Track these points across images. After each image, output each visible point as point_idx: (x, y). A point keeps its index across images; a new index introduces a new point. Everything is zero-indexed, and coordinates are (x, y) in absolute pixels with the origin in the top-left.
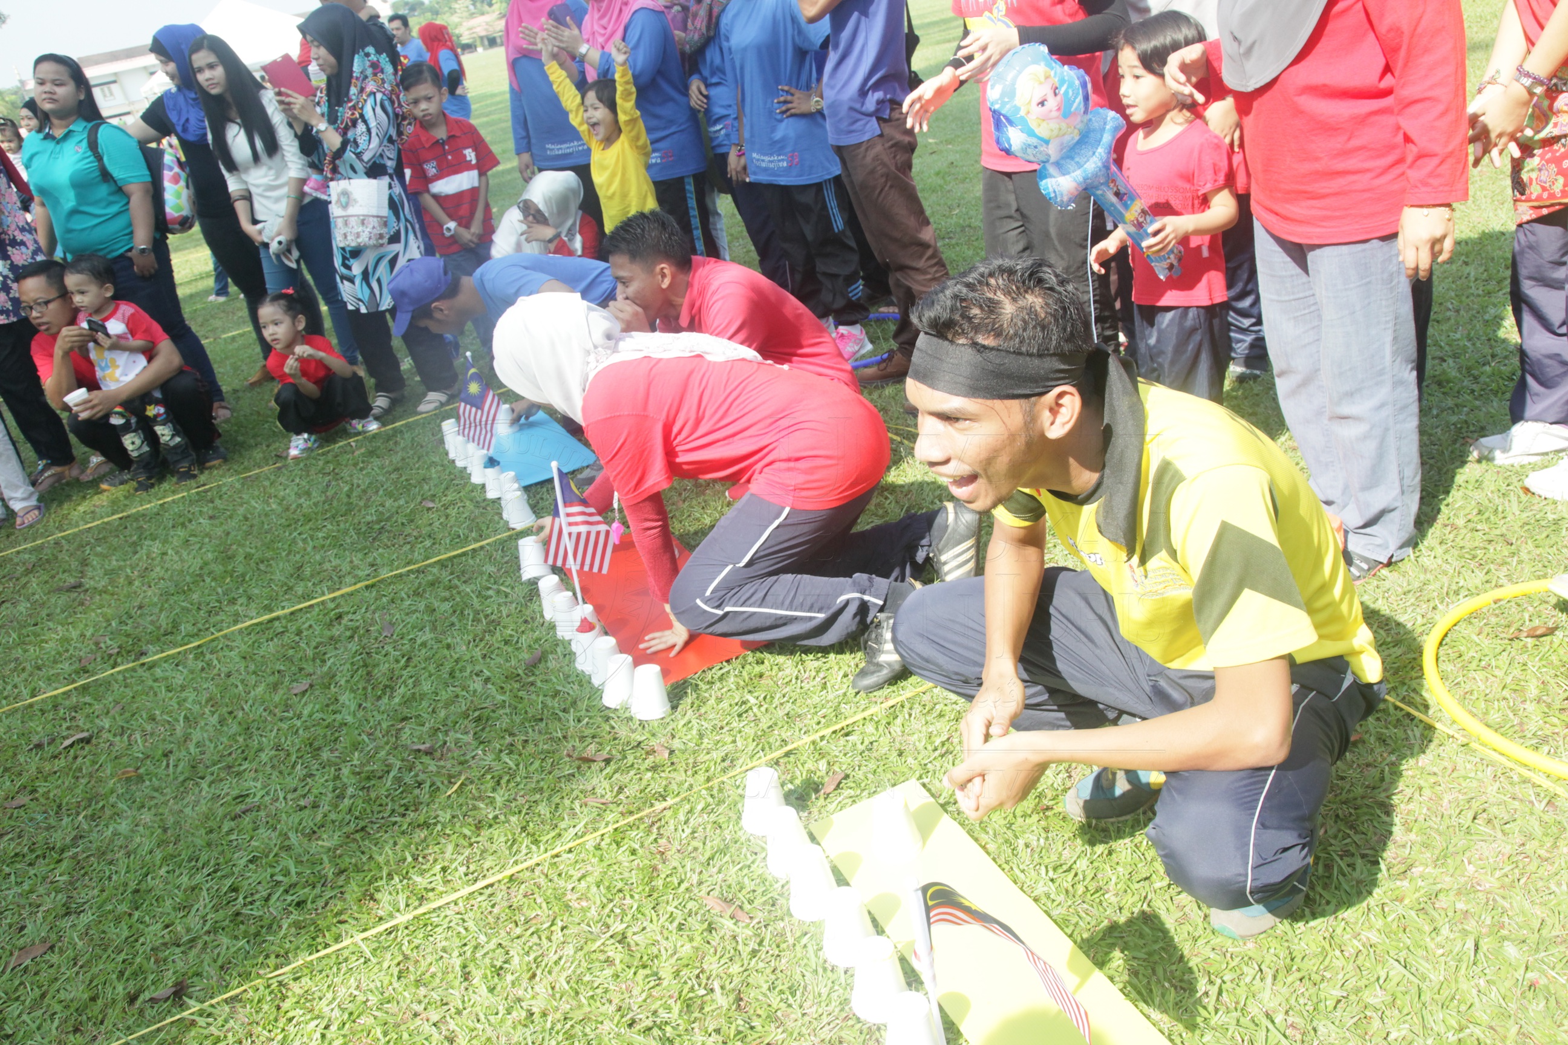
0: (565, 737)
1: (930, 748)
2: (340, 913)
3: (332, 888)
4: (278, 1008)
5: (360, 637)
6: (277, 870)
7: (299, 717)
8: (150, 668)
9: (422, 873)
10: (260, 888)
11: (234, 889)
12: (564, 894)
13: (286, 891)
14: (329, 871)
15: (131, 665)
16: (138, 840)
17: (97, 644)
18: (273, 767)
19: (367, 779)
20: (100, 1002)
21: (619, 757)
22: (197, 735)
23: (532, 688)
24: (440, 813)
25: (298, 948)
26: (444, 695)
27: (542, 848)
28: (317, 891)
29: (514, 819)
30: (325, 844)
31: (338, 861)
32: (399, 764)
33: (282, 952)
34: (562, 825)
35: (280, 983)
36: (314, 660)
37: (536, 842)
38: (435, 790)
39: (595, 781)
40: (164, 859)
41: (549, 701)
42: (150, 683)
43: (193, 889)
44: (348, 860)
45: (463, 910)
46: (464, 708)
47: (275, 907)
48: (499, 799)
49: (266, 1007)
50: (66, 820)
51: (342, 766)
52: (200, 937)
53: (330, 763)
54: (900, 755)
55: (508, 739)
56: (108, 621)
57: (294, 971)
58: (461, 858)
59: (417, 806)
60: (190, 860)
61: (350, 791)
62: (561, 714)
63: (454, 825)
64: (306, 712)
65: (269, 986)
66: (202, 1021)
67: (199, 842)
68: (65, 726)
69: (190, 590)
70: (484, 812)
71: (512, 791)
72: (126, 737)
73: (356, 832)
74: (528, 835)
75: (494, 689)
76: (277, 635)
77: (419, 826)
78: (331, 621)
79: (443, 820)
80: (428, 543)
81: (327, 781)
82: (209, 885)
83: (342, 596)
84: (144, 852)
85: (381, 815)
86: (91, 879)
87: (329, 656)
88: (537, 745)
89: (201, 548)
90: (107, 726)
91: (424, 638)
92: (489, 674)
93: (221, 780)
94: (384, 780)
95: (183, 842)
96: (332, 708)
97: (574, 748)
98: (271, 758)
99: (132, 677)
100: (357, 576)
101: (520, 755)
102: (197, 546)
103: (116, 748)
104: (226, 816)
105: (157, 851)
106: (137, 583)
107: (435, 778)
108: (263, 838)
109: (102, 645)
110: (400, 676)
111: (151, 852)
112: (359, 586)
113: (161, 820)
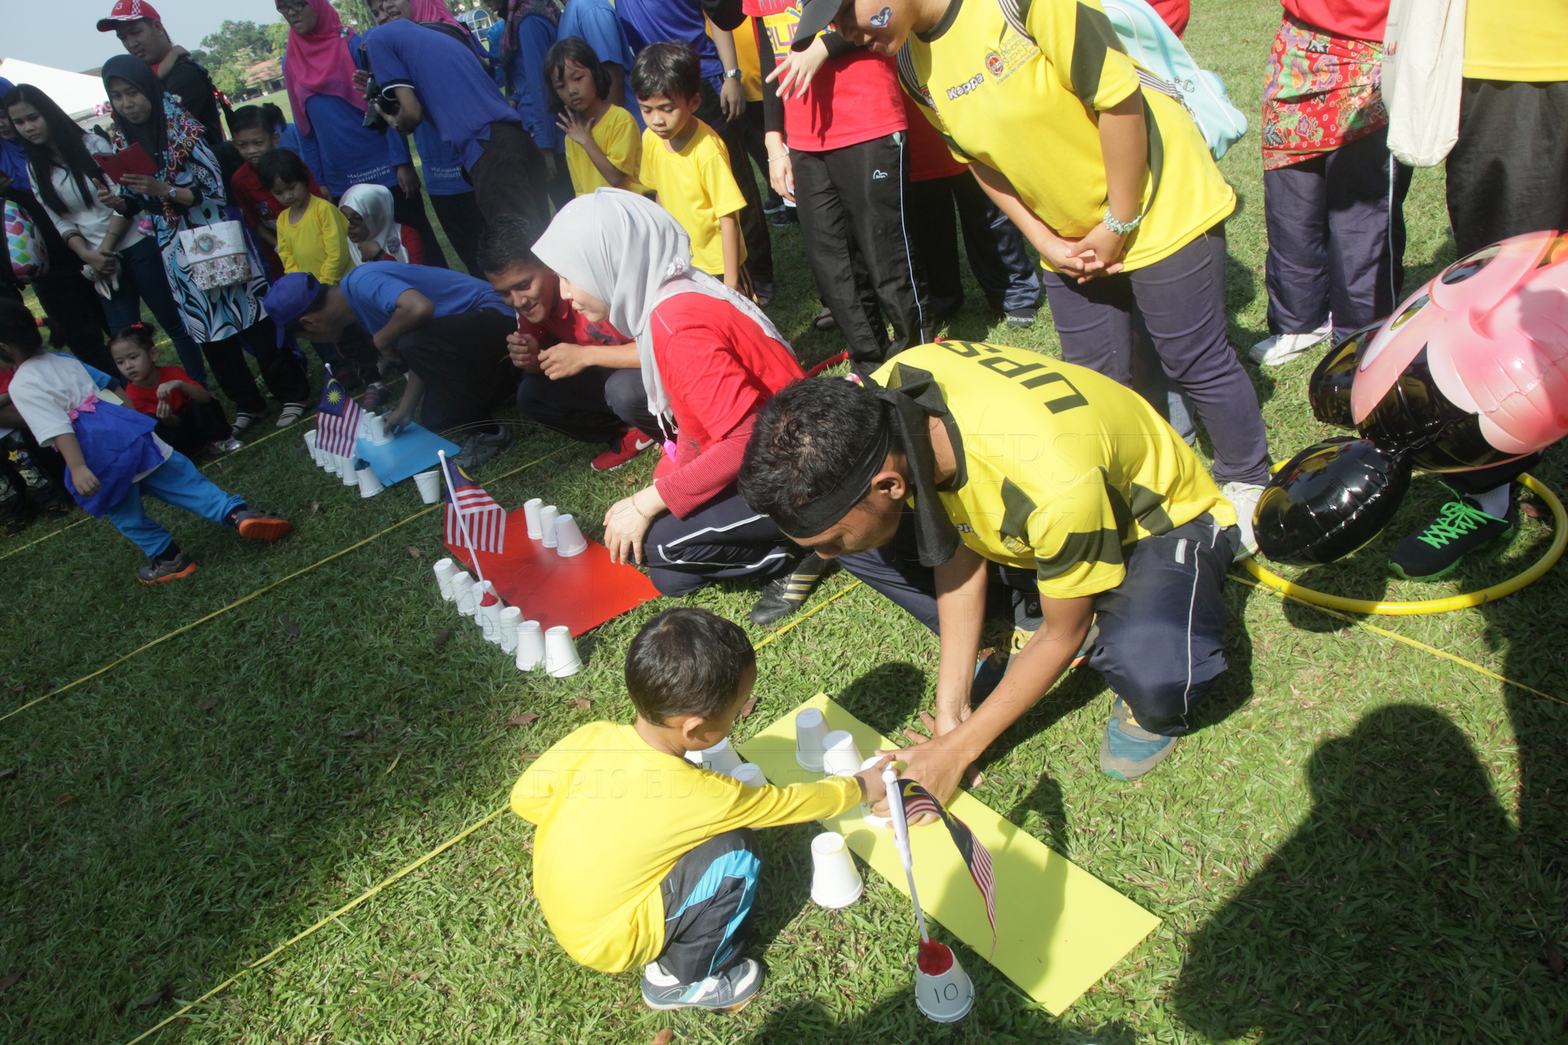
0: (488, 704)
1: (829, 664)
2: (309, 896)
3: (296, 876)
4: (269, 993)
5: (267, 641)
7: (224, 722)
8: (61, 699)
9: (380, 847)
10: (223, 886)
11: (198, 891)
12: (522, 845)
13: (250, 886)
14: (290, 861)
15: (41, 699)
16: (88, 861)
18: (208, 773)
19: (305, 771)
20: (88, 1018)
21: (543, 713)
22: (124, 755)
23: (446, 664)
24: (384, 790)
25: (275, 935)
26: (363, 682)
27: (491, 807)
28: (281, 880)
29: (457, 785)
30: (278, 835)
31: (296, 849)
32: (333, 752)
33: (261, 941)
34: (506, 783)
35: (266, 970)
36: (227, 668)
37: (484, 803)
38: (374, 771)
39: (527, 738)
40: (120, 875)
41: (465, 674)
42: (66, 712)
43: (156, 898)
44: (304, 847)
45: (428, 874)
46: (384, 692)
47: (243, 902)
48: (439, 767)
49: (257, 994)
50: (8, 855)
51: (277, 762)
52: (174, 941)
53: (265, 762)
54: (803, 674)
55: (435, 714)
57: (277, 957)
58: (414, 829)
59: (360, 787)
60: (147, 872)
61: (291, 783)
62: (479, 684)
63: (400, 799)
64: (230, 717)
65: (255, 975)
66: (196, 1018)
67: (151, 853)
69: (85, 620)
70: (427, 783)
71: (449, 760)
72: (52, 767)
73: (307, 820)
74: (474, 797)
75: (409, 670)
76: (183, 650)
77: (366, 805)
78: (235, 630)
79: (388, 796)
80: (314, 546)
81: (265, 778)
82: (171, 892)
83: (241, 605)
84: (98, 872)
85: (327, 801)
86: (48, 906)
87: (240, 662)
88: (462, 715)
89: (87, 580)
90: (30, 759)
91: (330, 633)
92: (401, 657)
93: (159, 793)
94: (322, 768)
95: (134, 856)
96: (254, 709)
97: (499, 712)
98: (205, 765)
99: (45, 710)
100: (250, 585)
101: (449, 726)
102: (83, 579)
103: (45, 778)
104: (172, 826)
105: (110, 869)
106: (29, 621)
107: (372, 760)
108: (214, 840)
109: (7, 684)
110: (315, 672)
111: (105, 870)
112: (255, 594)
113: (108, 839)
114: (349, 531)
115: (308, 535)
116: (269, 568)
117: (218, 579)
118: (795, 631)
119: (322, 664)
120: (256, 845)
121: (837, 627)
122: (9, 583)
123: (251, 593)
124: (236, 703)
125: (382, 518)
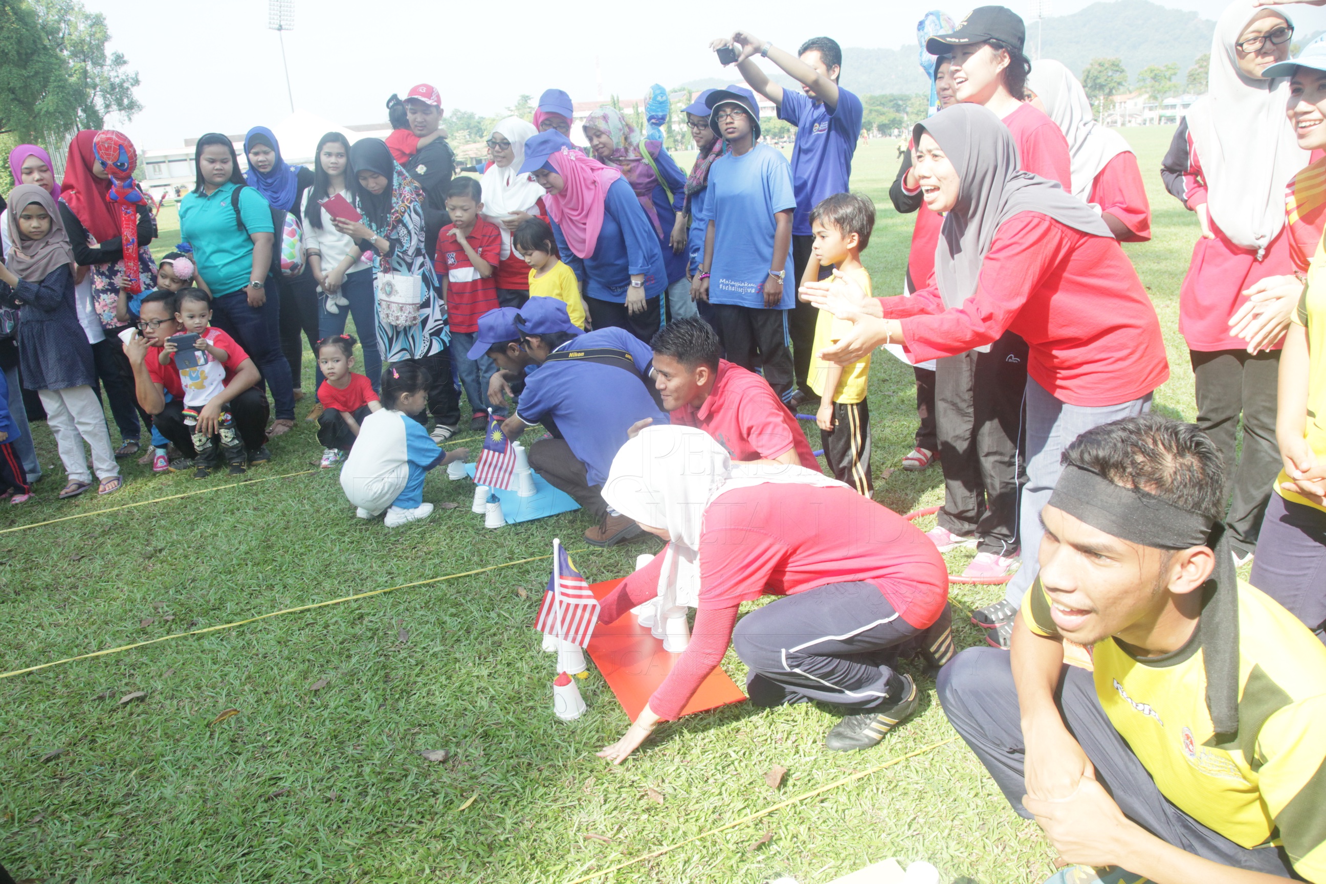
0: (565, 767)
5: (379, 639)
6: (306, 862)
7: (326, 707)
8: (199, 639)
14: (355, 872)
15: (183, 634)
16: (181, 807)
17: (156, 608)
18: (303, 754)
19: (387, 781)
21: (616, 794)
23: (533, 713)
24: (454, 826)
29: (523, 844)
30: (350, 841)
31: (362, 862)
32: (415, 770)
34: (570, 857)
37: (545, 872)
38: (449, 802)
39: (595, 816)
40: (204, 832)
41: (549, 728)
42: (200, 654)
43: (229, 867)
44: (370, 862)
46: (472, 722)
48: (509, 819)
50: (119, 775)
51: (364, 763)
53: (353, 759)
55: (513, 758)
56: (166, 588)
59: (433, 815)
60: (227, 837)
61: (372, 791)
62: (561, 743)
64: (332, 705)
67: (236, 820)
68: (124, 682)
69: (236, 571)
70: (495, 832)
71: (519, 814)
72: (175, 702)
73: (378, 833)
74: (538, 863)
75: (498, 708)
76: (307, 625)
77: (435, 837)
78: (354, 619)
79: (457, 835)
80: (437, 561)
81: (350, 777)
82: (242, 867)
83: (364, 598)
84: (186, 821)
85: (400, 819)
86: (137, 840)
87: (352, 652)
88: (540, 770)
89: (245, 535)
90: (159, 688)
91: (436, 649)
92: (494, 692)
93: (256, 759)
94: (402, 782)
95: (220, 817)
96: (356, 704)
97: (574, 778)
98: (301, 745)
99: (184, 645)
100: (376, 581)
101: (525, 778)
102: (243, 533)
103: (166, 711)
104: (260, 796)
105: (197, 822)
106: (192, 558)
107: (449, 790)
108: (293, 826)
109: (160, 610)
110: (415, 683)
111: (192, 823)
112: (379, 591)
113: (203, 791)
114: (469, 555)
115: (433, 548)
116: (395, 570)
117: (350, 567)
118: (869, 779)
119: (422, 676)
120: (327, 844)
121: (911, 787)
122: (186, 519)
123: (375, 589)
124: (341, 691)
125: (499, 551)
